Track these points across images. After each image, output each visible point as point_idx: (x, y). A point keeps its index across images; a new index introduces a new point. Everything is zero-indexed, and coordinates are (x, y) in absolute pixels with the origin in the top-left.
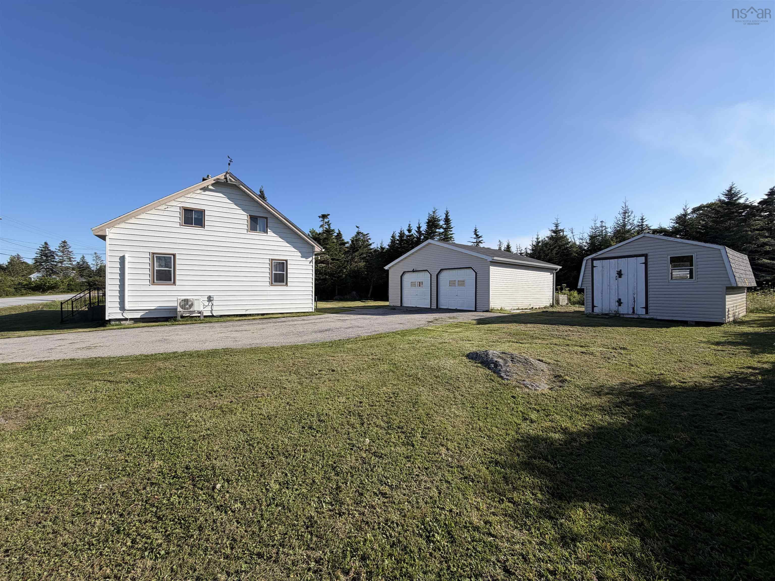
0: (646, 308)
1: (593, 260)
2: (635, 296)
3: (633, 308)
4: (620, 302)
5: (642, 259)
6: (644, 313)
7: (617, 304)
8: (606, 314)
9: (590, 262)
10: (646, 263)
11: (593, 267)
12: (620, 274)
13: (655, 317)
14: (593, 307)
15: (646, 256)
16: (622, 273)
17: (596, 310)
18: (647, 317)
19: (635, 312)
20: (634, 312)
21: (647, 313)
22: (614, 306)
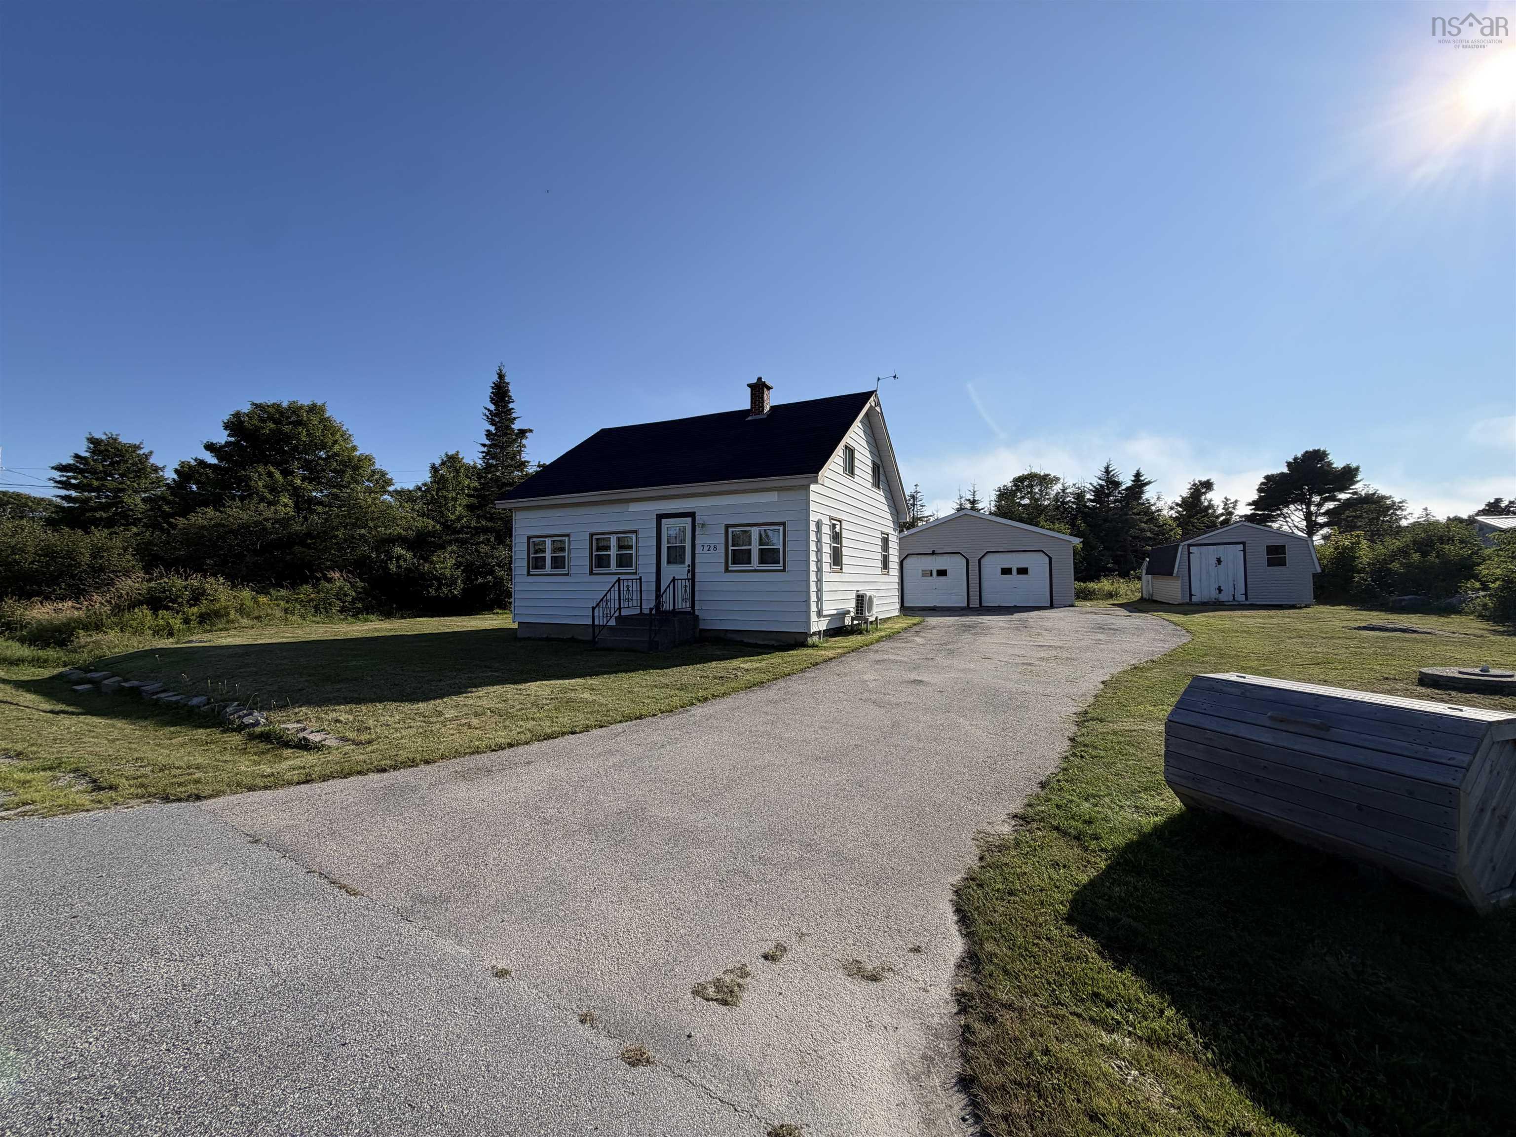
0: (1246, 594)
1: (1189, 545)
2: (1235, 583)
3: (1234, 595)
4: (1220, 590)
5: (1241, 547)
6: (1244, 599)
7: (1217, 591)
8: (1205, 603)
9: (1186, 547)
10: (1244, 551)
11: (1189, 553)
12: (1219, 561)
13: (1254, 603)
14: (1191, 595)
15: (1244, 543)
16: (1222, 559)
17: (1194, 599)
18: (1247, 603)
19: (1236, 599)
20: (1234, 599)
21: (1246, 599)
22: (1214, 594)
